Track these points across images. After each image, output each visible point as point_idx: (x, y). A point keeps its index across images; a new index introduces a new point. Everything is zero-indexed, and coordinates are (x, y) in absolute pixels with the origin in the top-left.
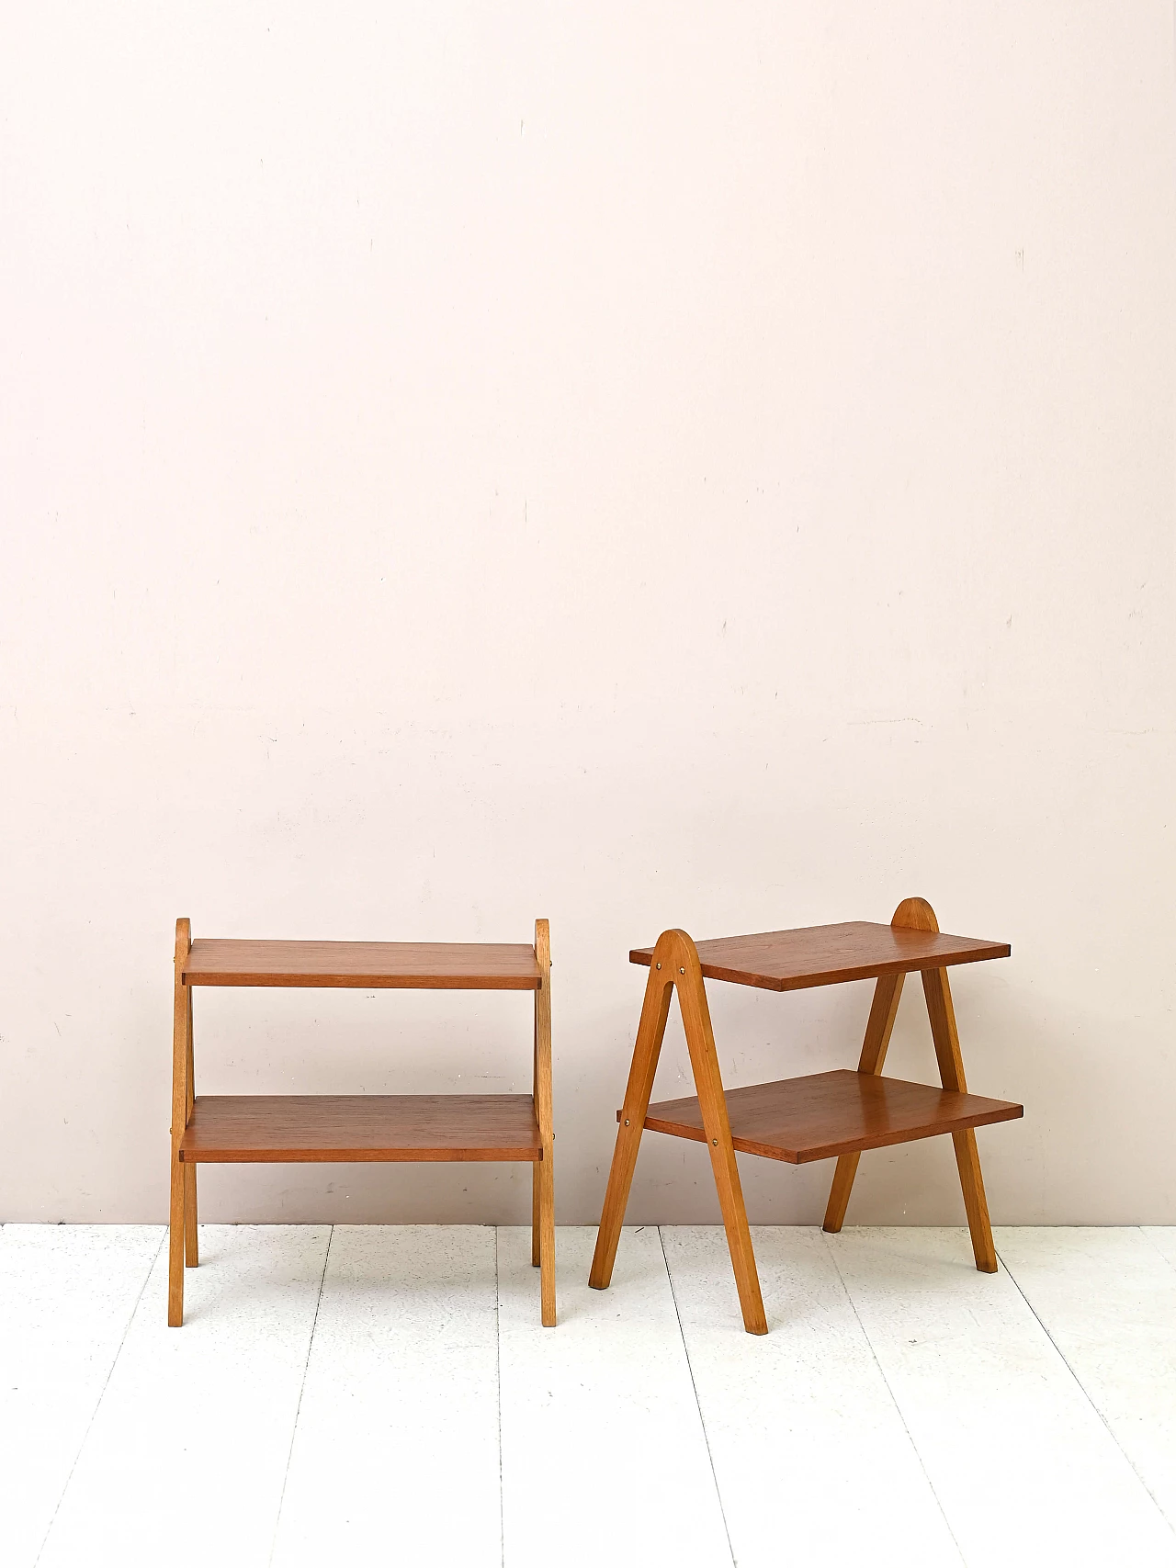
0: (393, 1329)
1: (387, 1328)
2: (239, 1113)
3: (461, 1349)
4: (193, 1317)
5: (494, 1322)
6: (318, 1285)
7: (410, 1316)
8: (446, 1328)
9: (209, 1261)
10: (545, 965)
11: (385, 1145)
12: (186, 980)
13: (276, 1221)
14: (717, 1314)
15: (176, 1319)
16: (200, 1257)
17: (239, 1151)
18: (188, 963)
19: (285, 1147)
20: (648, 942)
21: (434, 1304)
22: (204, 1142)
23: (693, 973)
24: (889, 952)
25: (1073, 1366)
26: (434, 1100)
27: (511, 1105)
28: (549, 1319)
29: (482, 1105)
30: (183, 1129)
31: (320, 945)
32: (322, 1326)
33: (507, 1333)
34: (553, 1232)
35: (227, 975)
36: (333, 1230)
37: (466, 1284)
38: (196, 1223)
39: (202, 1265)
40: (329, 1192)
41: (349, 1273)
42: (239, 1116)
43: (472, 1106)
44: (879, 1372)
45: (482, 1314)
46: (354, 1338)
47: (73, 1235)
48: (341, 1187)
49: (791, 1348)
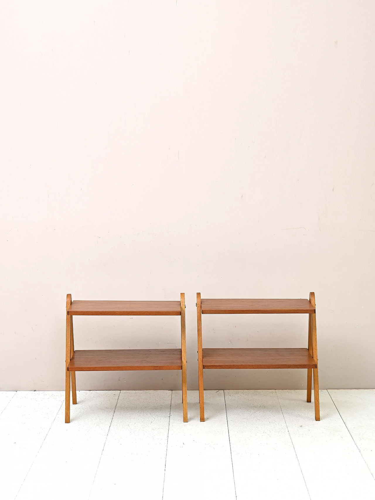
0: (136, 423)
1: (134, 423)
2: (88, 355)
3: (157, 430)
4: (73, 420)
5: (168, 421)
6: (114, 409)
7: (142, 419)
8: (153, 423)
9: (80, 402)
10: (183, 307)
11: (132, 365)
12: (70, 314)
13: (102, 389)
14: (239, 418)
15: (68, 421)
16: (77, 401)
17: (86, 367)
18: (71, 308)
19: (107, 366)
21: (150, 415)
22: (77, 364)
25: (352, 434)
26: (149, 351)
27: (174, 352)
28: (186, 420)
29: (165, 352)
30: (69, 361)
31: (112, 302)
32: (113, 423)
33: (172, 424)
34: (187, 392)
35: (82, 312)
36: (120, 392)
37: (161, 409)
38: (76, 390)
39: (78, 404)
40: (119, 380)
41: (124, 406)
42: (87, 356)
43: (162, 352)
44: (289, 436)
45: (165, 418)
46: (123, 426)
47: (38, 394)
48: (123, 378)
49: (262, 428)
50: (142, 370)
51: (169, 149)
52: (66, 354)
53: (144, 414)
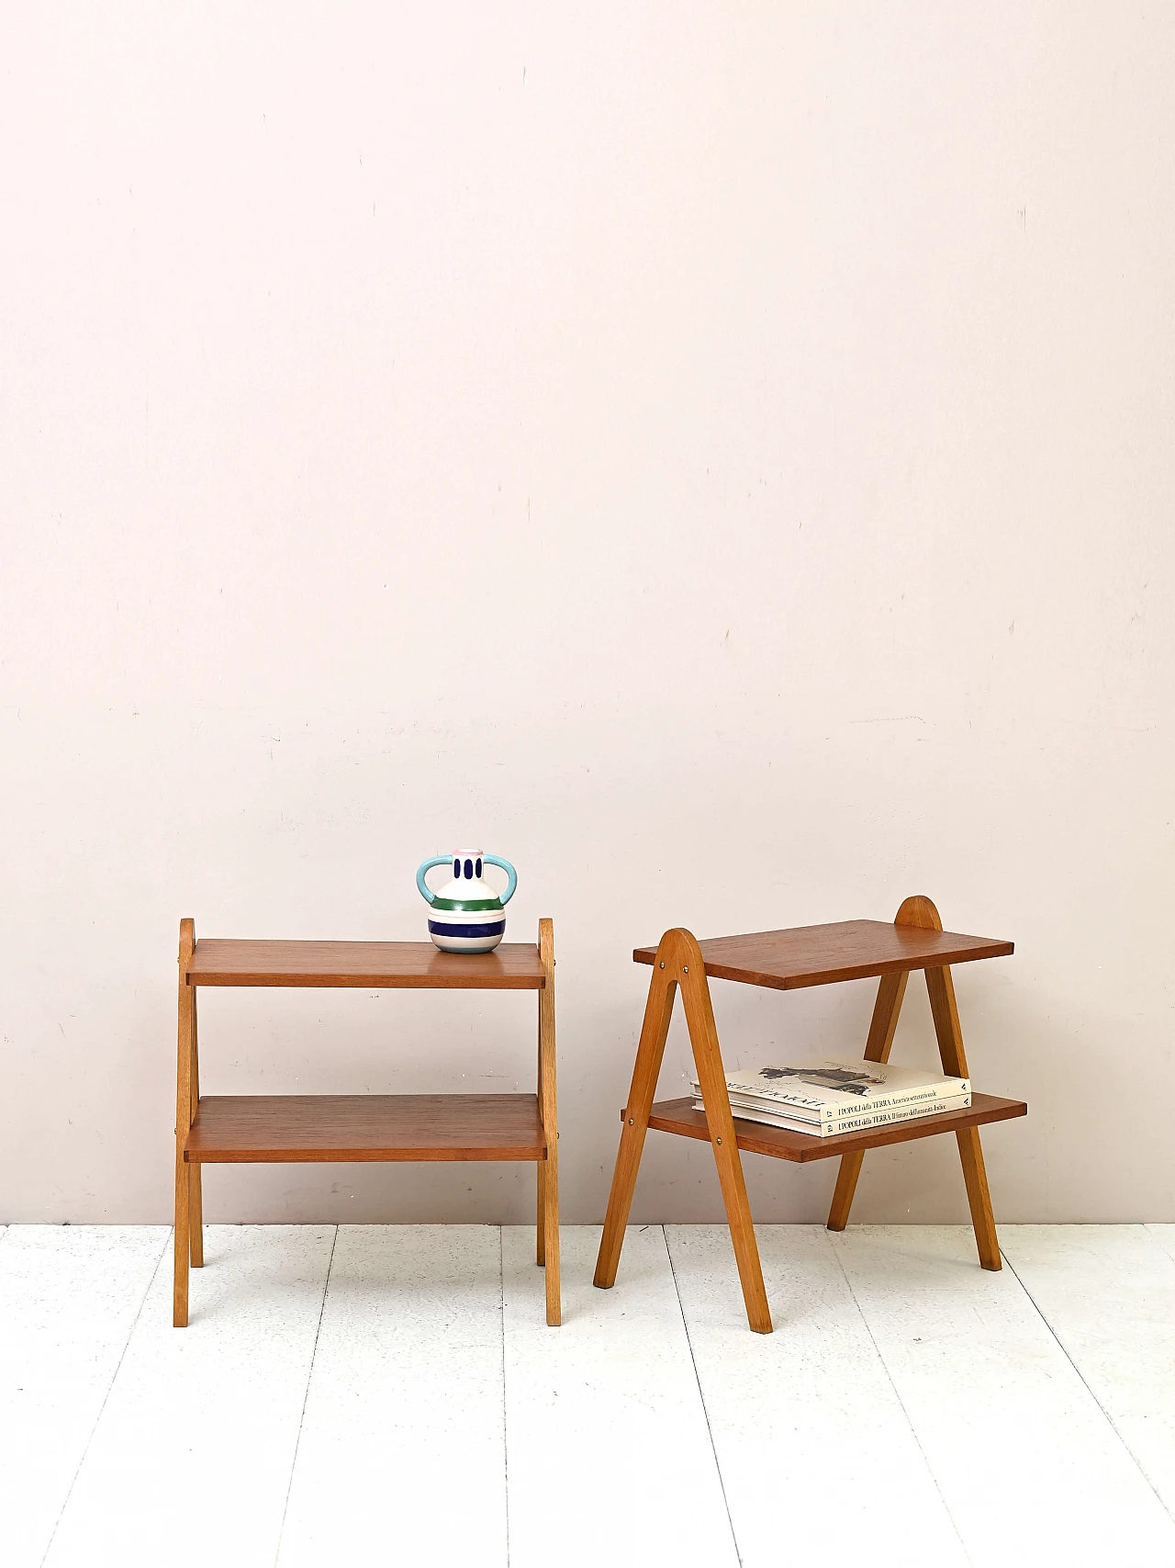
0: (398, 1329)
1: (392, 1328)
2: (246, 1113)
3: (466, 1349)
4: (199, 1316)
5: (499, 1321)
6: (323, 1285)
7: (415, 1316)
8: (450, 1328)
9: (214, 1261)
10: (549, 964)
11: (389, 1144)
12: (191, 980)
13: (281, 1220)
14: (722, 1313)
15: (181, 1319)
16: (205, 1257)
17: (244, 1151)
18: (192, 963)
19: (308, 1146)
20: (652, 941)
21: (439, 1304)
22: (209, 1142)
23: (697, 971)
24: (893, 950)
25: (1078, 1364)
26: (437, 1100)
27: (516, 1105)
28: (554, 1319)
29: (486, 1105)
30: (188, 1129)
31: (325, 945)
32: (326, 1326)
33: (513, 1332)
34: (557, 1231)
35: (232, 975)
36: (337, 1230)
37: (471, 1284)
38: (201, 1224)
39: (206, 1265)
40: (333, 1192)
41: (354, 1273)
42: (243, 1116)
43: (476, 1105)
44: (884, 1370)
45: (487, 1314)
46: (359, 1338)
47: (78, 1235)
48: (346, 1186)
49: (795, 1346)
50: (420, 1160)
51: (500, 489)
52: (179, 1110)
53: (422, 1299)
